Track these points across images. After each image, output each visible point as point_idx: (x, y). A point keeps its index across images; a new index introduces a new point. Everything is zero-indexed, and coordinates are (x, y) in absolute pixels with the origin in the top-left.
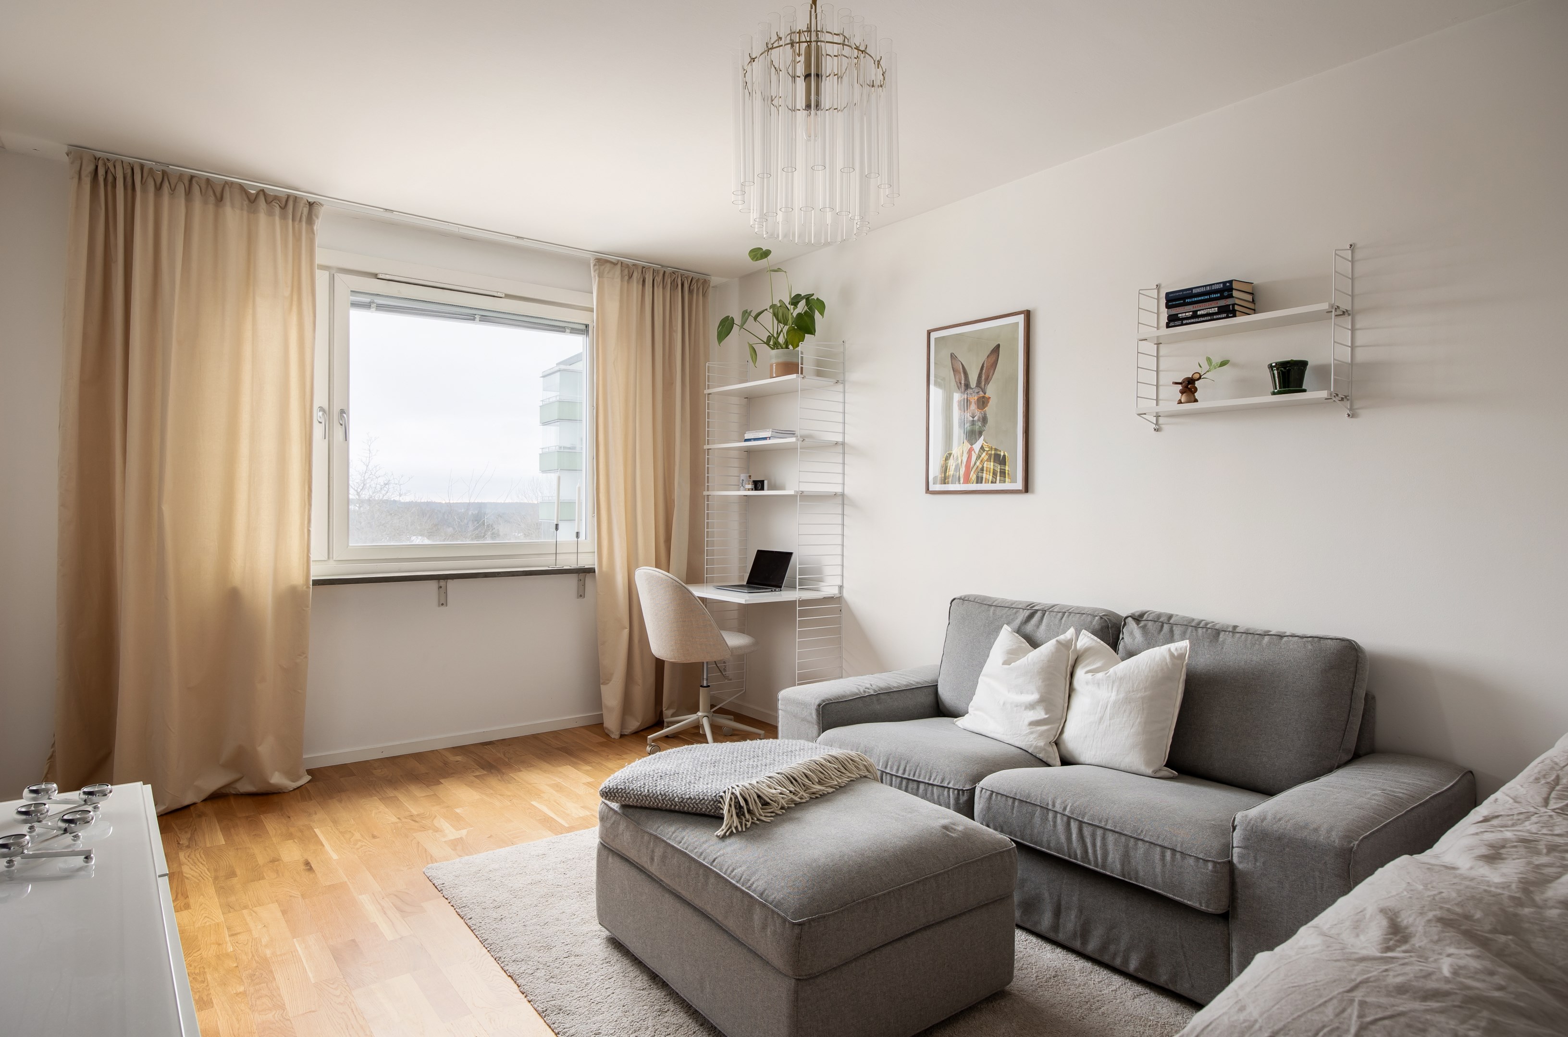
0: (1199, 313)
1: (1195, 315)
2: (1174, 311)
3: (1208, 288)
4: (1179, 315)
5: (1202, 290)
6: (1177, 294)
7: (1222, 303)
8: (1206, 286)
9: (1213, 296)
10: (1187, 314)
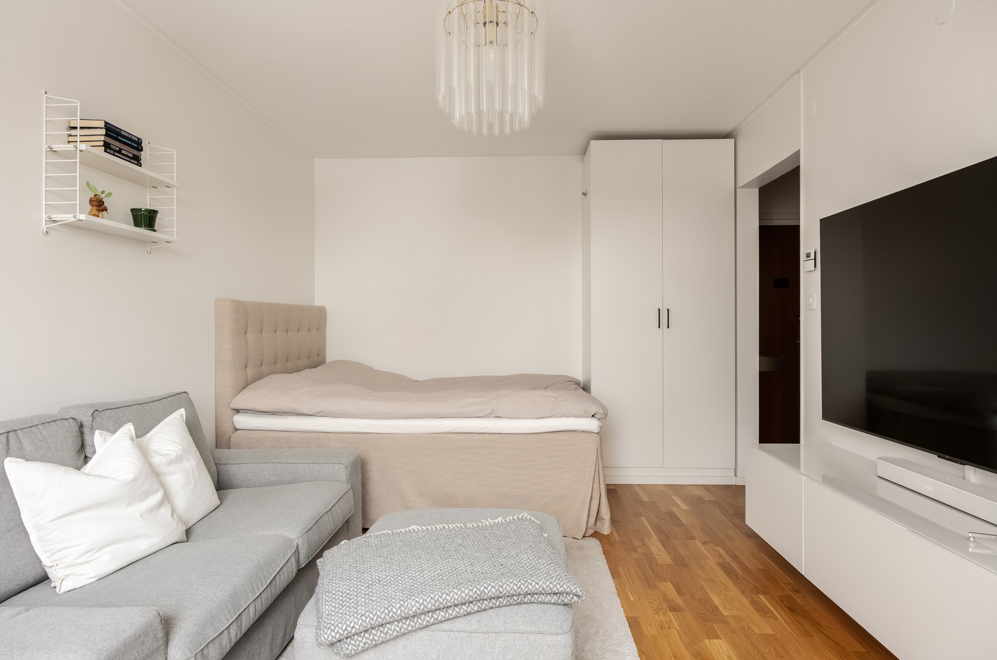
0: (123, 152)
1: (120, 152)
2: (109, 140)
3: (130, 136)
4: (111, 146)
5: (127, 135)
6: (112, 127)
7: (135, 152)
8: (129, 133)
9: (133, 144)
10: (116, 148)
